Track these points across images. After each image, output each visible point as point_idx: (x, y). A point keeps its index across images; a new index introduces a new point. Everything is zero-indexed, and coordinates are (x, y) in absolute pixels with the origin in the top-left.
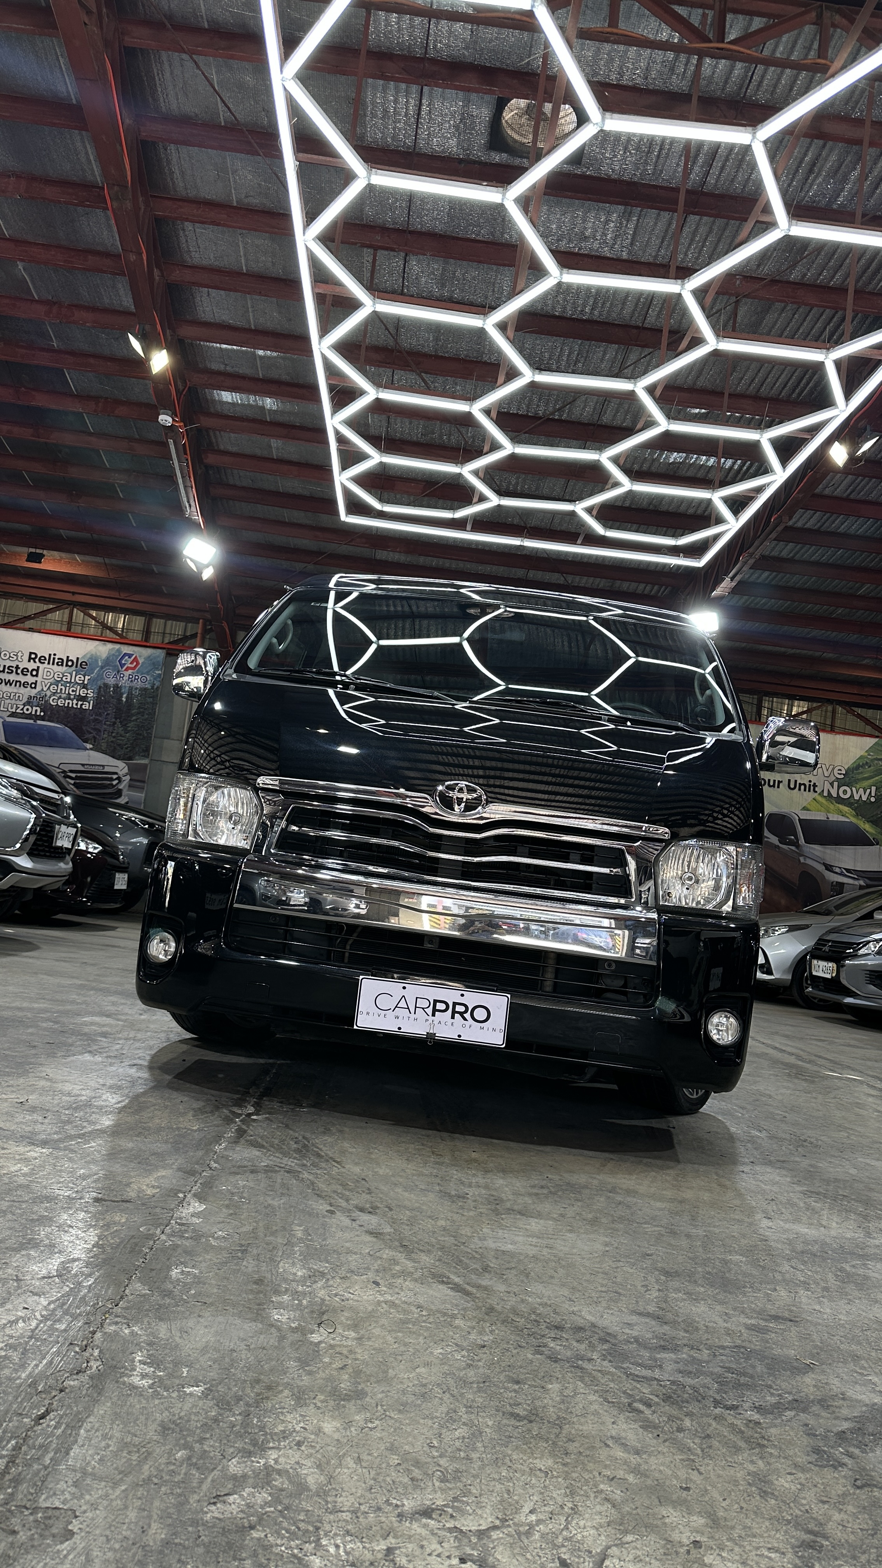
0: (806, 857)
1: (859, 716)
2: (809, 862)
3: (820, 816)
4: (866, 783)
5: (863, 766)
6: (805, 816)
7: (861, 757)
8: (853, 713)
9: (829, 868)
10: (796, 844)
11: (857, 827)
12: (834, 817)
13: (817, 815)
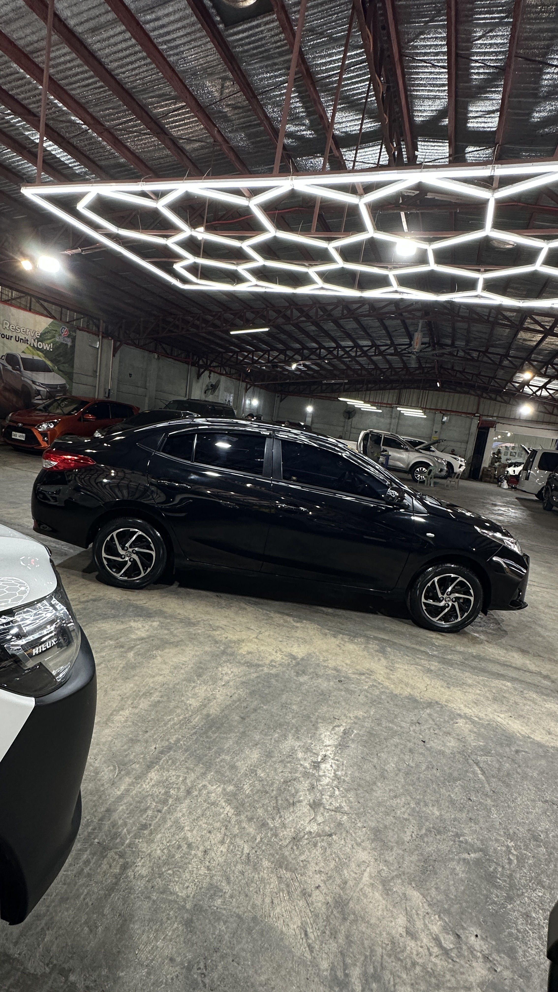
0: (24, 377)
1: (41, 305)
2: (26, 380)
3: (30, 357)
4: (49, 341)
5: (47, 332)
6: (24, 356)
7: (47, 328)
8: (38, 302)
9: (34, 382)
10: (20, 371)
11: (45, 362)
12: (36, 358)
13: (29, 356)
